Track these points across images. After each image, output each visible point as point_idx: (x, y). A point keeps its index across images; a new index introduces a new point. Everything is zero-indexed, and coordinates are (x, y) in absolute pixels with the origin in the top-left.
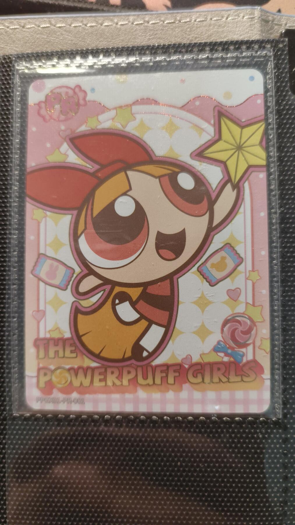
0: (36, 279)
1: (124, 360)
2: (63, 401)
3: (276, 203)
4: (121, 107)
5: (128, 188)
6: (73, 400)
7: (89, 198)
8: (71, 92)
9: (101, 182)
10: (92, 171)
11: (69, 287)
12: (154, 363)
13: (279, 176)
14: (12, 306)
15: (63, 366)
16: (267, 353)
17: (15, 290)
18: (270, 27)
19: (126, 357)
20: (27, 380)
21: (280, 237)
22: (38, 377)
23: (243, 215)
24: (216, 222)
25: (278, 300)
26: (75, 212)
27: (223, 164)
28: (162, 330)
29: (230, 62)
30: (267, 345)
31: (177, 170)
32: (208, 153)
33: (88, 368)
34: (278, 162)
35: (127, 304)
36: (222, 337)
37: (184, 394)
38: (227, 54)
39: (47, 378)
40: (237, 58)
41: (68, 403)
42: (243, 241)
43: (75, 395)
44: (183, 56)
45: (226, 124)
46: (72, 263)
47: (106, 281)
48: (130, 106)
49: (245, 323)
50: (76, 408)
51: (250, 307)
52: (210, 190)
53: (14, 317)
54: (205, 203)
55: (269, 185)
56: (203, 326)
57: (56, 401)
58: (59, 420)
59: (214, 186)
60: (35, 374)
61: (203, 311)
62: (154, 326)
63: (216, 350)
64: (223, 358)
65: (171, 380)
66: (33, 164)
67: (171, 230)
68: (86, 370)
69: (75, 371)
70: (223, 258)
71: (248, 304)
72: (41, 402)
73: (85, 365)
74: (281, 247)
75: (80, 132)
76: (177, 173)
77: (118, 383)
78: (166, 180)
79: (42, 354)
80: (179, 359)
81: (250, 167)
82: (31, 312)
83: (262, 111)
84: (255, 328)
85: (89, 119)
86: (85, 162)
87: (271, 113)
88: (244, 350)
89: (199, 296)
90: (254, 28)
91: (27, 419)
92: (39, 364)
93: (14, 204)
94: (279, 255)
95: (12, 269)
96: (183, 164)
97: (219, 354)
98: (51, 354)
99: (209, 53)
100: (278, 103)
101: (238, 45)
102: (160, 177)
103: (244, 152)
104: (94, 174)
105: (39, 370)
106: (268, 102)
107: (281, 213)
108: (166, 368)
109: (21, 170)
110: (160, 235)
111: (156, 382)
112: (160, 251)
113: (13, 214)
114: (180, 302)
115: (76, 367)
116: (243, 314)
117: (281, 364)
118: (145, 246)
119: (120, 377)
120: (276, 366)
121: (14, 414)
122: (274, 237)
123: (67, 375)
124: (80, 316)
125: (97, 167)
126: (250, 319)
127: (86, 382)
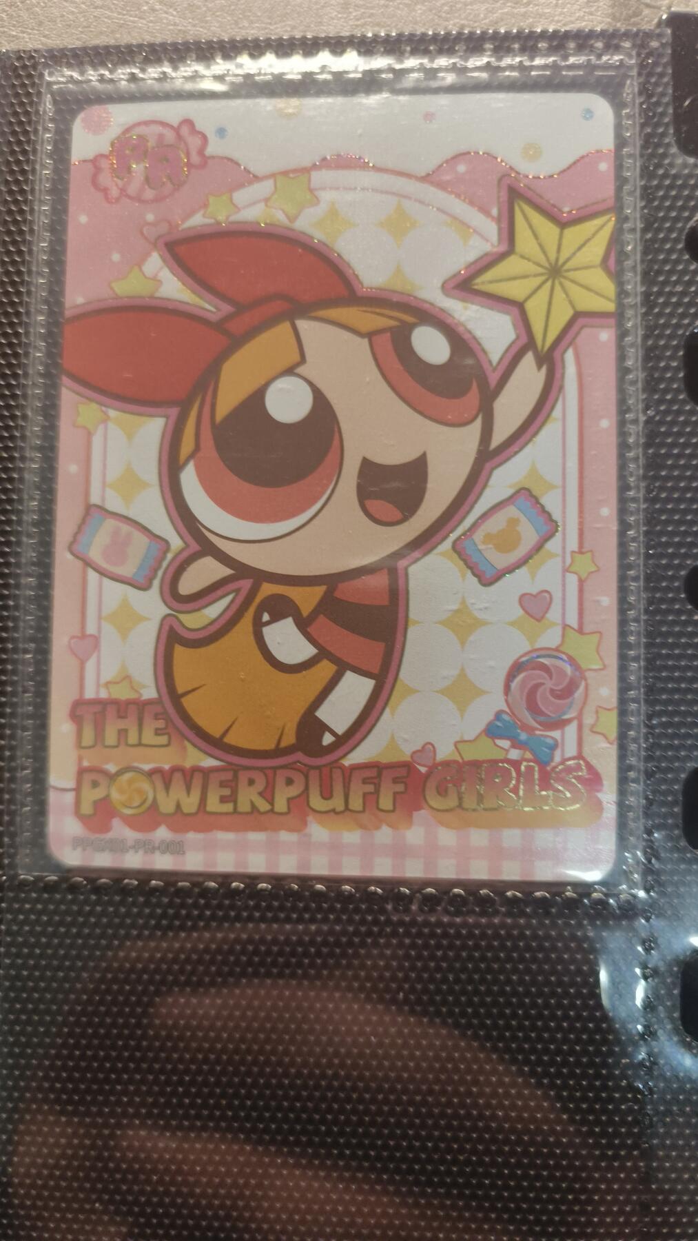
0: (79, 564)
1: (279, 752)
2: (133, 847)
3: (636, 397)
4: (285, 173)
5: (297, 358)
6: (157, 845)
7: (207, 380)
8: (170, 136)
9: (236, 342)
10: (214, 318)
11: (156, 583)
12: (348, 762)
13: (646, 337)
14: (21, 624)
15: (136, 764)
16: (611, 744)
17: (31, 588)
18: (633, 9)
19: (283, 744)
20: (53, 798)
21: (645, 477)
22: (78, 790)
23: (559, 425)
24: (497, 439)
25: (637, 620)
26: (174, 412)
27: (517, 308)
28: (368, 685)
29: (537, 75)
30: (610, 723)
31: (409, 319)
32: (483, 283)
33: (196, 769)
34: (643, 305)
35: (288, 624)
36: (506, 701)
37: (415, 835)
38: (532, 58)
39: (99, 793)
40: (555, 66)
41: (146, 852)
42: (560, 483)
43: (162, 833)
44: (432, 60)
45: (525, 219)
46: (164, 526)
47: (241, 570)
48: (306, 171)
49: (561, 672)
50: (163, 862)
51: (572, 635)
52: (486, 366)
53: (26, 651)
54: (473, 397)
55: (621, 357)
56: (463, 674)
57: (118, 847)
58: (125, 891)
59: (495, 357)
60: (71, 784)
61: (463, 643)
62: (349, 677)
63: (492, 732)
64: (507, 751)
65: (386, 802)
66: (80, 300)
67: (393, 454)
68: (189, 775)
69: (165, 777)
70: (513, 522)
71: (567, 628)
72: (84, 850)
73: (188, 764)
74: (646, 500)
75: (189, 228)
76: (411, 328)
77: (263, 806)
78: (385, 341)
79: (88, 736)
80: (406, 751)
81: (578, 315)
82: (65, 640)
83: (609, 190)
84: (583, 684)
85: (211, 200)
86: (201, 298)
87: (631, 193)
88: (556, 734)
89: (455, 607)
90: (597, 10)
91: (50, 888)
92: (80, 759)
93: (35, 389)
94: (641, 517)
95: (25, 539)
96: (426, 306)
97: (500, 742)
98: (111, 737)
99: (491, 56)
100: (647, 173)
101: (558, 41)
102: (370, 336)
103: (567, 284)
104: (220, 326)
105: (82, 772)
106: (625, 169)
107: (647, 422)
108: (376, 772)
109: (51, 313)
110: (368, 467)
111: (351, 807)
112: (368, 503)
113: (29, 413)
114: (410, 623)
115: (167, 767)
116: (557, 650)
117: (642, 768)
118: (333, 491)
119: (268, 794)
120: (632, 774)
121: (22, 877)
122: (631, 475)
123: (146, 786)
124: (178, 649)
125: (227, 308)
126: (572, 661)
127: (190, 803)
